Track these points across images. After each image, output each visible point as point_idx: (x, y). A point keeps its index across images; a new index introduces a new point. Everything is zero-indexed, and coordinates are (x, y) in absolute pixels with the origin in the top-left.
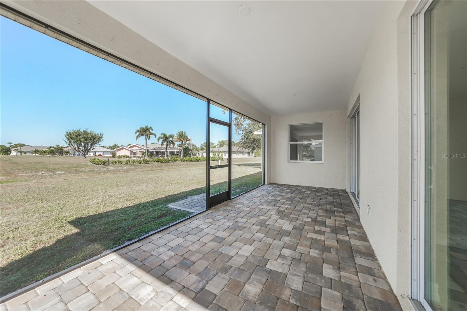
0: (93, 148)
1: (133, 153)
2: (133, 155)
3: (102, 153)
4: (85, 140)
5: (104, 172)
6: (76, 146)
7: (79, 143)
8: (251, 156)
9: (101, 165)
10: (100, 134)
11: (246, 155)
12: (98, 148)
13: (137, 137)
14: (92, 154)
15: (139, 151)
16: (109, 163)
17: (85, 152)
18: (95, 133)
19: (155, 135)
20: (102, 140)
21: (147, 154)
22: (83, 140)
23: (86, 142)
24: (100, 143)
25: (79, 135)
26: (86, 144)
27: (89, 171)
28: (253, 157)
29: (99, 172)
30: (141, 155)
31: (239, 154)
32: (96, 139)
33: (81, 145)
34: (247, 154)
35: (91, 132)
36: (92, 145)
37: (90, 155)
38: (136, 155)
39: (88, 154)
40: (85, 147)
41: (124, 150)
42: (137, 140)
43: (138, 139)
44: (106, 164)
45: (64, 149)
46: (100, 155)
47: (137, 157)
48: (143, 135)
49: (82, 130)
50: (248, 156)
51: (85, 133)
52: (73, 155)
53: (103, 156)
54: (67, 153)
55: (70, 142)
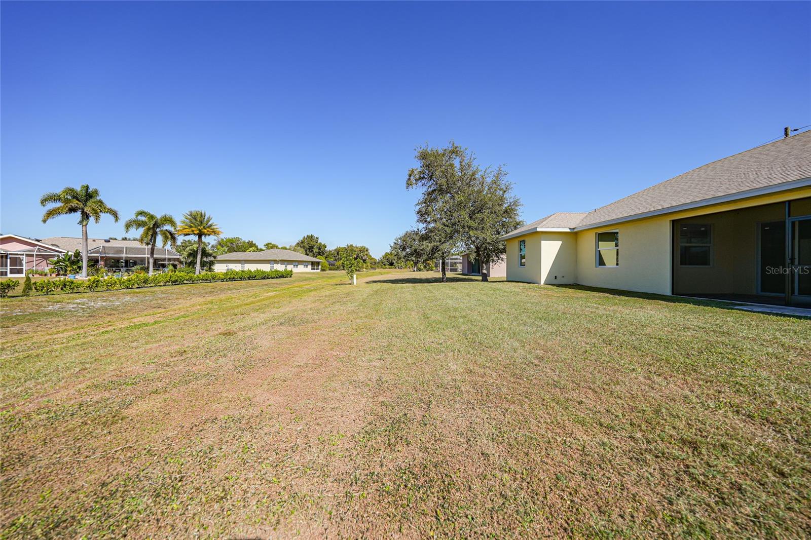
1: (9, 260)
2: (9, 267)
8: (317, 269)
11: (308, 266)
13: (51, 214)
19: (115, 215)
28: (319, 271)
31: (299, 266)
34: (311, 266)
38: (24, 268)
42: (44, 221)
43: (50, 221)
48: (72, 210)
50: (312, 269)
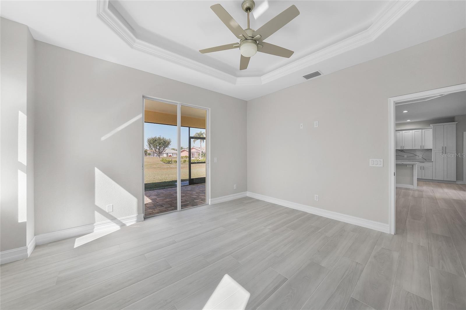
0: (165, 150)
3: (171, 155)
4: (159, 145)
5: (167, 168)
6: (154, 149)
7: (155, 147)
9: (167, 163)
10: (169, 139)
12: (168, 150)
14: (165, 155)
15: (196, 152)
16: (172, 162)
17: (160, 153)
18: (166, 139)
20: (170, 144)
21: (202, 155)
22: (158, 144)
23: (160, 146)
24: (169, 147)
25: (156, 141)
26: (160, 147)
27: (158, 167)
29: (164, 168)
30: (198, 156)
32: (166, 144)
33: (157, 148)
35: (163, 138)
36: (164, 148)
37: (164, 156)
38: (194, 156)
39: (163, 155)
40: (159, 150)
41: (185, 151)
44: (170, 163)
45: (147, 151)
46: (170, 156)
47: (195, 157)
49: (157, 137)
51: (159, 139)
52: (153, 156)
53: (173, 156)
54: (149, 154)
55: (150, 146)
